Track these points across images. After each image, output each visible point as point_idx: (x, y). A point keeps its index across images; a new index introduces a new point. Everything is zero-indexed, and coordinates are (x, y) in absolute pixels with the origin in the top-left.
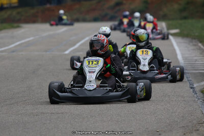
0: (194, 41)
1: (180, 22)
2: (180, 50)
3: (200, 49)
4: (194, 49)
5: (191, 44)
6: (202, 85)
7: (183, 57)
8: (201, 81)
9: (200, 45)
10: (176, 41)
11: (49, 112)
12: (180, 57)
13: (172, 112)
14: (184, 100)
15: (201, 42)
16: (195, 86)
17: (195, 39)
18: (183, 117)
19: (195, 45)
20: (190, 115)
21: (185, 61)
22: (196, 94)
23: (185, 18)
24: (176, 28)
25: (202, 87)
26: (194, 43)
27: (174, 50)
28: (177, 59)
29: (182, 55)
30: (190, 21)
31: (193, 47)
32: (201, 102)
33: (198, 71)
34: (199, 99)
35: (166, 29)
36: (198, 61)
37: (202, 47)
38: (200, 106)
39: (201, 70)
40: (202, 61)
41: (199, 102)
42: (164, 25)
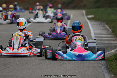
0: (103, 23)
1: (95, 10)
3: (106, 29)
4: (103, 29)
5: (101, 25)
7: (94, 35)
9: (106, 26)
10: (91, 23)
11: (3, 75)
12: (93, 35)
14: (93, 66)
15: (107, 24)
17: (103, 22)
19: (103, 26)
21: (95, 38)
23: (98, 7)
24: (92, 14)
27: (90, 30)
28: (91, 36)
29: (94, 33)
30: (101, 9)
31: (102, 28)
32: (104, 67)
33: (104, 45)
34: (103, 65)
35: (85, 15)
36: (105, 38)
37: (108, 27)
38: (103, 70)
39: (106, 44)
40: (107, 38)
41: (102, 67)
42: (84, 12)
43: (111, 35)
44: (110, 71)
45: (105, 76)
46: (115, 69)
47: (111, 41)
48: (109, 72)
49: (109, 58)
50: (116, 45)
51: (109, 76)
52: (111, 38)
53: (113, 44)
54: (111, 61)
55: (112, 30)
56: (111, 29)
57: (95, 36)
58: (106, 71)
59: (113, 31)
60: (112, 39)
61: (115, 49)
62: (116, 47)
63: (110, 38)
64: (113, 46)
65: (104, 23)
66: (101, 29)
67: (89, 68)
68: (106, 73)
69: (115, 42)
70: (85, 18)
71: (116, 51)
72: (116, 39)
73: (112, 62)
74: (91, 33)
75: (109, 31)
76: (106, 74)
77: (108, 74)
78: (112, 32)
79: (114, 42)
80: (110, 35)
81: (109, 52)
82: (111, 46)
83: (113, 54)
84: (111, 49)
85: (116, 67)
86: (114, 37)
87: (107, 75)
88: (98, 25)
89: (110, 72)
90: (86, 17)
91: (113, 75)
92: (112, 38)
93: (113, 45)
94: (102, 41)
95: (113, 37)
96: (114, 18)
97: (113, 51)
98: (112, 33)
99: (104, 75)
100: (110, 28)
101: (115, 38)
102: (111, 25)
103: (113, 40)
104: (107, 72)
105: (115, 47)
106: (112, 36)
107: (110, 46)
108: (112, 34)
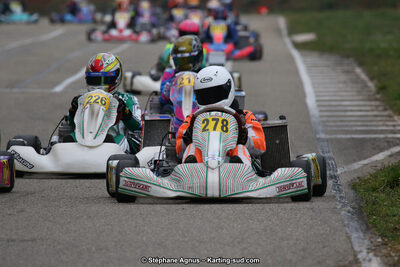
0: (346, 61)
2: (314, 85)
3: (357, 80)
4: (345, 82)
5: (339, 69)
6: (355, 171)
7: (317, 101)
8: (355, 161)
9: (358, 70)
10: (304, 62)
12: (311, 101)
13: (282, 239)
15: (361, 64)
16: (339, 172)
17: (348, 57)
18: (304, 250)
19: (347, 72)
20: (321, 246)
21: (321, 111)
22: (340, 191)
23: (330, 7)
24: (308, 30)
25: (355, 176)
26: (346, 68)
27: (300, 85)
28: (305, 105)
29: (317, 96)
31: (343, 77)
32: (349, 212)
33: (349, 136)
34: (344, 205)
35: (285, 32)
36: (351, 111)
37: (363, 76)
38: (346, 223)
39: (356, 132)
40: (360, 111)
41: (343, 212)
42: (282, 22)
43: (373, 103)
44: (370, 225)
45: (351, 242)
46: (387, 218)
47: (375, 123)
48: (364, 227)
49: (365, 181)
50: (390, 136)
51: (367, 242)
52: (372, 111)
53: (382, 132)
54: (374, 190)
55: (376, 86)
56: (376, 81)
57: (319, 106)
58: (355, 224)
59: (382, 89)
60: (376, 116)
61: (387, 149)
62: (390, 143)
63: (369, 113)
64: (380, 139)
65: (351, 60)
66: (339, 82)
67: (299, 215)
68: (357, 230)
69: (387, 126)
70: (285, 44)
71: (390, 156)
72: (390, 116)
73: (377, 195)
74: (304, 95)
75: (367, 86)
76: (354, 236)
77: (361, 235)
78: (378, 93)
79: (383, 125)
80: (370, 100)
81: (365, 158)
82: (375, 139)
83: (379, 166)
84: (374, 149)
85: (389, 212)
86: (385, 110)
87: (359, 238)
88: (328, 66)
89: (368, 228)
90: (287, 40)
91: (380, 240)
92: (375, 113)
93: (382, 136)
94: (342, 121)
95: (381, 108)
96: (383, 45)
97: (380, 156)
98: (378, 96)
99: (349, 237)
100: (372, 79)
101: (386, 113)
102: (376, 68)
103: (379, 118)
104: (358, 227)
105: (388, 142)
106: (377, 106)
107: (371, 139)
108: (376, 100)
